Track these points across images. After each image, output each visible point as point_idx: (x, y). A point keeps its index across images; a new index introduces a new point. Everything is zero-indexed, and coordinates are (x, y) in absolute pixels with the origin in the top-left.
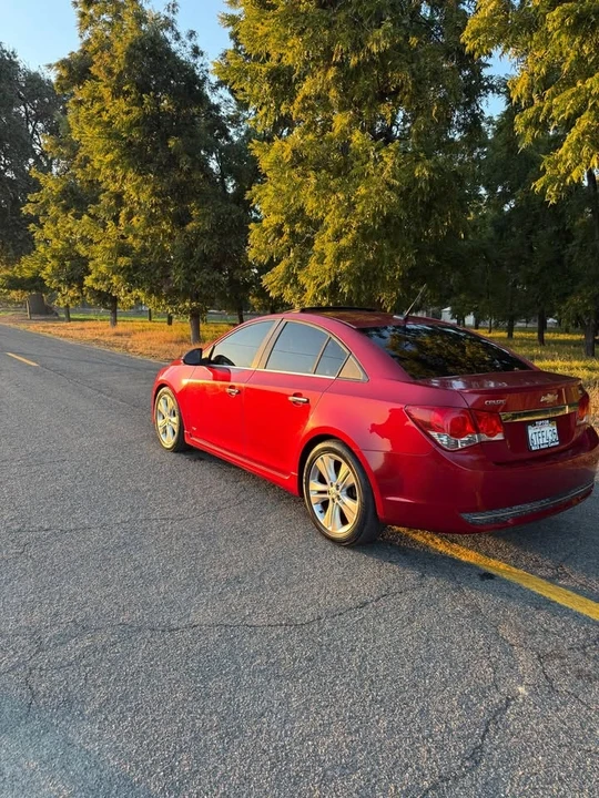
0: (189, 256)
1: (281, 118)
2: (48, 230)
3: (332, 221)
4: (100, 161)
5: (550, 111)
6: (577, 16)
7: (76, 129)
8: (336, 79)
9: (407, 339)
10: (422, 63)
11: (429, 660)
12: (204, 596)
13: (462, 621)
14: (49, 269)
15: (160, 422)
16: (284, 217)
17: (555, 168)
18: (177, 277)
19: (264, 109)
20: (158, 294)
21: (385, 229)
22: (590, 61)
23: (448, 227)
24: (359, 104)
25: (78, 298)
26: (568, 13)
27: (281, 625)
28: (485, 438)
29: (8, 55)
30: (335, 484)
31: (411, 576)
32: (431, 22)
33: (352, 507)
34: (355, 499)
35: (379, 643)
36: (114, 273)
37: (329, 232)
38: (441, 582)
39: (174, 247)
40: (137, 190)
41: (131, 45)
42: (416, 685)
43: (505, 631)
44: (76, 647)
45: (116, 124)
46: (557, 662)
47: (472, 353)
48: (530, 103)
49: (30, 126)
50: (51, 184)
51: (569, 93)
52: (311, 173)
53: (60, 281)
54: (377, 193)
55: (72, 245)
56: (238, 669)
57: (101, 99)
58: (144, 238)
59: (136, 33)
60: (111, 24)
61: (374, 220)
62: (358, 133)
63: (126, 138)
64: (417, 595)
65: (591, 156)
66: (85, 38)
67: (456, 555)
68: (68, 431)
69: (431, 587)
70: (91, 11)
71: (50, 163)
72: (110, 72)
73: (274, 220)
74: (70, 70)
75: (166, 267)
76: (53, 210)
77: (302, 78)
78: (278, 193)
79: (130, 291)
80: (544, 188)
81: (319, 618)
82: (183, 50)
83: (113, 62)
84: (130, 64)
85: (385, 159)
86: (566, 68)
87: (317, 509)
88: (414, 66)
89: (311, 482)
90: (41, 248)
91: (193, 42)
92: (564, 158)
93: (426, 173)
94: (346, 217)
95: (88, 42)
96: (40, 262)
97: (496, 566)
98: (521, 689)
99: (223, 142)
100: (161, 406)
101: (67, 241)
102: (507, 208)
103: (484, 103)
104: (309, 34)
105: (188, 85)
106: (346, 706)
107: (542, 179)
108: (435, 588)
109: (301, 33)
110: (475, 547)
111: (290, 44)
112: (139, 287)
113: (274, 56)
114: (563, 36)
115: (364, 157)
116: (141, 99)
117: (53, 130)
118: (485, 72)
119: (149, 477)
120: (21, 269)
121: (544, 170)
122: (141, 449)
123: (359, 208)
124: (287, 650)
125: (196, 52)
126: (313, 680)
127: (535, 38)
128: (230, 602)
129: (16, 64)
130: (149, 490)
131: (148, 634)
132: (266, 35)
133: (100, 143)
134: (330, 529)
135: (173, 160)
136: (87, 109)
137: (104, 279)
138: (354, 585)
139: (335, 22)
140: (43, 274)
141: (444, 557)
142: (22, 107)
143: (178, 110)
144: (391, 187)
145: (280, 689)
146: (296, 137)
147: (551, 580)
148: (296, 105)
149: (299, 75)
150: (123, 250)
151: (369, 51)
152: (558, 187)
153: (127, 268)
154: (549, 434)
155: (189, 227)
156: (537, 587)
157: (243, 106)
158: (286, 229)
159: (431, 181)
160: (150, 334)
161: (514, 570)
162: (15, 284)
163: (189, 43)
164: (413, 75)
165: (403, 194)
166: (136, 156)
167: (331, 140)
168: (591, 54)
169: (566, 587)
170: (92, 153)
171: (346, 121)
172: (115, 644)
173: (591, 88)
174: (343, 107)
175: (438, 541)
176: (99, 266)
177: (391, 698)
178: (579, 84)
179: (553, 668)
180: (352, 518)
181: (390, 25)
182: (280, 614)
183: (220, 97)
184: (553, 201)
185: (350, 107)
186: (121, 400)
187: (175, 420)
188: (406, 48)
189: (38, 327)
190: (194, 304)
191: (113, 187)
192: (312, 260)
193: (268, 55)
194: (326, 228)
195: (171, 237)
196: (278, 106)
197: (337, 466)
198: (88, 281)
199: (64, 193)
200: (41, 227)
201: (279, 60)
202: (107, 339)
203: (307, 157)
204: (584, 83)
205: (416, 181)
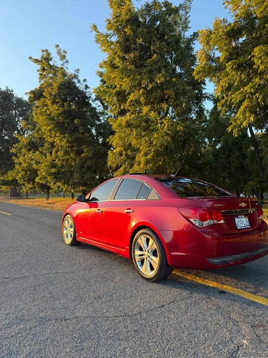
0: (82, 167)
1: (121, 110)
2: (21, 159)
3: (143, 149)
4: (45, 129)
5: (231, 100)
6: (238, 65)
7: (35, 117)
8: (143, 93)
9: (179, 186)
10: (178, 87)
11: (197, 330)
12: (83, 305)
13: (212, 312)
14: (20, 175)
15: (65, 232)
16: (123, 148)
17: (236, 122)
18: (76, 176)
19: (114, 106)
20: (68, 184)
21: (166, 151)
22: (245, 80)
23: (193, 151)
24: (153, 103)
25: (32, 188)
26: (234, 64)
27: (121, 316)
28: (215, 222)
29: (10, 91)
30: (147, 250)
31: (185, 293)
32: (181, 73)
33: (156, 261)
34: (157, 256)
35: (170, 323)
36: (48, 176)
37: (142, 153)
38: (200, 295)
39: (75, 164)
40: (61, 141)
41: (60, 84)
42: (190, 342)
43: (234, 315)
44: (15, 328)
45: (53, 114)
46: (261, 328)
47: (210, 192)
48: (223, 98)
49: (17, 119)
50: (23, 140)
51: (238, 92)
52: (134, 129)
53: (24, 181)
54: (162, 136)
55: (31, 165)
56: (99, 336)
57: (47, 105)
58: (63, 160)
59: (62, 80)
60: (52, 78)
61: (161, 148)
62: (153, 112)
63: (56, 120)
64: (189, 301)
65: (250, 116)
66: (41, 83)
67: (207, 284)
68: (22, 239)
69: (196, 298)
70: (45, 73)
71: (24, 133)
72: (51, 94)
73: (119, 149)
74: (35, 94)
75: (72, 173)
76: (23, 151)
77: (129, 94)
78: (120, 138)
79: (55, 183)
80: (232, 130)
81: (141, 313)
82: (81, 86)
83: (52, 90)
84: (59, 92)
85: (165, 123)
86: (236, 84)
87: (139, 264)
88: (175, 88)
89: (136, 251)
90: (17, 167)
91: (85, 83)
92: (239, 118)
93: (182, 129)
94: (149, 147)
95: (43, 84)
96: (16, 174)
97: (226, 288)
98: (245, 341)
99: (98, 123)
100: (66, 224)
101: (29, 163)
102: (217, 147)
103: (204, 103)
104: (132, 77)
105: (83, 100)
106: (155, 352)
107: (231, 127)
108: (198, 298)
109: (129, 76)
110: (216, 280)
111: (124, 81)
112: (59, 181)
113: (118, 86)
114: (233, 72)
115: (155, 122)
116: (63, 105)
117: (26, 119)
118: (204, 91)
119: (58, 256)
120: (8, 177)
121: (231, 123)
122: (56, 245)
123: (155, 143)
124: (124, 327)
125: (87, 87)
126: (137, 341)
127: (222, 75)
128: (95, 307)
129: (13, 95)
130: (58, 261)
131: (54, 321)
132: (115, 78)
133: (45, 122)
134: (145, 273)
135: (76, 128)
136: (41, 109)
137: (45, 178)
138: (158, 298)
139: (142, 73)
140: (17, 178)
141: (201, 285)
142: (14, 111)
143: (79, 109)
144: (167, 134)
145: (121, 345)
146: (128, 116)
147: (254, 293)
148: (127, 104)
149: (128, 93)
150: (53, 166)
151: (156, 82)
152: (238, 129)
153: (55, 173)
154: (245, 222)
155: (82, 155)
156: (247, 296)
157: (106, 108)
158: (124, 153)
159: (184, 132)
160: (63, 203)
161: (236, 289)
162: (5, 183)
163: (84, 84)
164: (175, 91)
165: (173, 138)
166: (60, 127)
167: (142, 116)
168: (245, 78)
169: (261, 296)
170: (41, 126)
171: (148, 109)
172: (36, 326)
173: (247, 91)
174: (146, 104)
175: (198, 278)
176: (42, 172)
177: (178, 348)
178: (242, 89)
179: (260, 331)
180: (156, 267)
181: (164, 72)
182: (121, 311)
183: (96, 105)
184: (236, 135)
185: (149, 104)
186: (48, 227)
187: (72, 230)
188: (171, 82)
189: (13, 201)
190: (84, 188)
191: (50, 140)
192: (135, 165)
193: (116, 87)
194: (141, 152)
195: (74, 160)
196: (120, 106)
197: (148, 240)
198: (37, 180)
199: (29, 144)
200: (18, 158)
201: (120, 87)
202: (44, 205)
203: (132, 124)
204: (244, 89)
205: (178, 132)
